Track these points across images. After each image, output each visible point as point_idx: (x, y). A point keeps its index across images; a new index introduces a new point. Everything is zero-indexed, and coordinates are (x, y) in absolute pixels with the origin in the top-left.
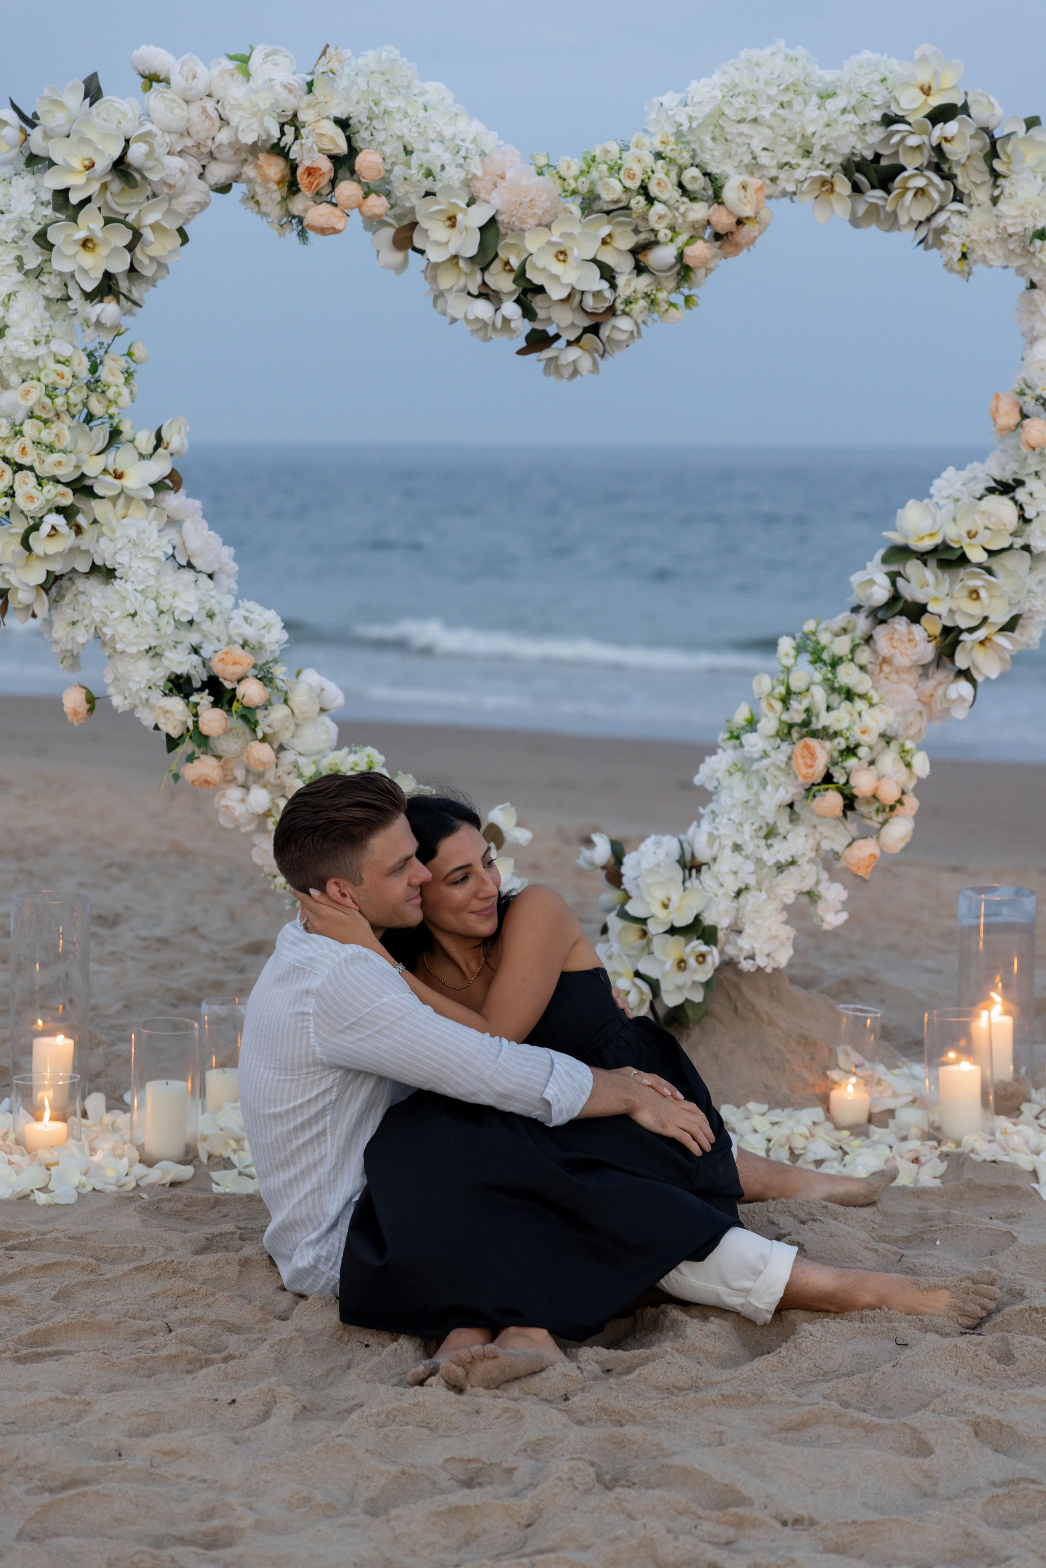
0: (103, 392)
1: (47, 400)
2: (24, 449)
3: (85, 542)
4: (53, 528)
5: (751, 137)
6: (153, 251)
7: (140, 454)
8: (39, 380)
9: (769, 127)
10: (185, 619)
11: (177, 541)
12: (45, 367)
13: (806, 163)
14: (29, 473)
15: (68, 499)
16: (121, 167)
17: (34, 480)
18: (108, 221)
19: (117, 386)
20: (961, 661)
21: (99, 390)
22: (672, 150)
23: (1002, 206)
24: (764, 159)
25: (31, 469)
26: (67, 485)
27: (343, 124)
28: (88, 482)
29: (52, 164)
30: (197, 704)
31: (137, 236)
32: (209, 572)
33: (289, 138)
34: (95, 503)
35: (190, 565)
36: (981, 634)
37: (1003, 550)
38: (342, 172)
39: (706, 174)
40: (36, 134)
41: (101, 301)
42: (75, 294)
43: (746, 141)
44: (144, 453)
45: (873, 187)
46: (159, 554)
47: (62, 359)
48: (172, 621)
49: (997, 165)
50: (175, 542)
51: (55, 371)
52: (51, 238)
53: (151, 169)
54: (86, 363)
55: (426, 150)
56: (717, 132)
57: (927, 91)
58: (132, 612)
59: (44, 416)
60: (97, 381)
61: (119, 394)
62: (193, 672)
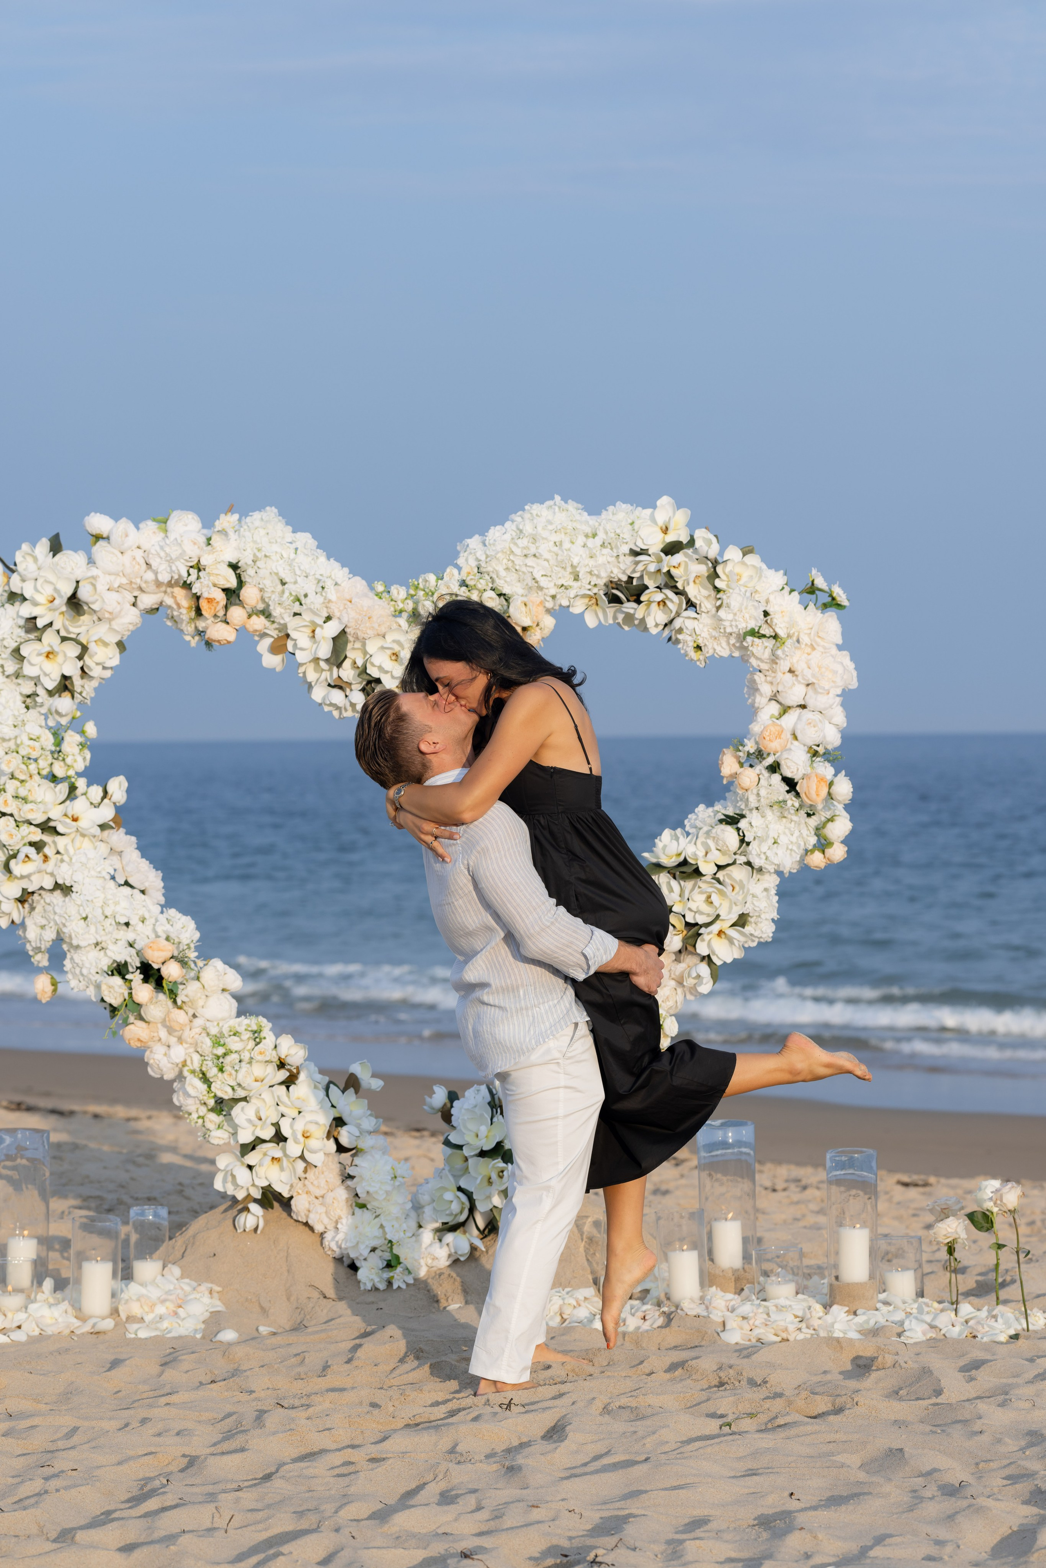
0: (64, 760)
1: (24, 767)
2: (6, 801)
3: (50, 866)
4: (27, 856)
5: (533, 567)
6: (99, 658)
7: (91, 803)
8: (17, 752)
9: (545, 560)
10: (123, 920)
11: (118, 866)
12: (22, 743)
13: (576, 584)
14: (9, 818)
15: (37, 835)
16: (75, 601)
17: (14, 822)
18: (64, 639)
19: (73, 755)
20: (702, 948)
21: (61, 758)
22: (471, 579)
23: (722, 613)
24: (543, 582)
25: (12, 815)
26: (37, 826)
27: (234, 567)
28: (52, 824)
29: (25, 599)
30: (131, 981)
31: (85, 649)
32: (142, 889)
33: (193, 578)
34: (58, 839)
35: (127, 883)
36: (715, 928)
37: (728, 865)
38: (232, 599)
39: (500, 595)
40: (15, 577)
41: (60, 696)
42: (40, 691)
43: (531, 570)
44: (94, 802)
45: (628, 601)
46: (104, 874)
47: (34, 737)
48: (114, 923)
49: (718, 583)
50: (116, 867)
51: (29, 746)
52: (24, 652)
53: (93, 603)
54: (51, 739)
55: (296, 583)
56: (510, 564)
57: (665, 530)
58: (84, 916)
59: (22, 777)
60: (60, 751)
61: (75, 761)
62: (129, 960)
